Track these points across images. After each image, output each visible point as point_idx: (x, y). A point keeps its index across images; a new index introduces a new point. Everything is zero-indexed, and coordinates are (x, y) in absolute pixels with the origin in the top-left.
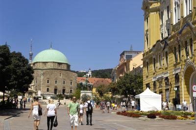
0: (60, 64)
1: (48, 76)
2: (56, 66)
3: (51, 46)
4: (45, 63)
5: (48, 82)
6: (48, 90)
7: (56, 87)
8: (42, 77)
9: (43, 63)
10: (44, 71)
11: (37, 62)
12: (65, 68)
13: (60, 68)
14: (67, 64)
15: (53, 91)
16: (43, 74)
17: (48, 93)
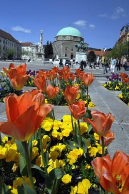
0: (75, 37)
1: (66, 46)
2: (73, 39)
3: (70, 25)
5: (66, 50)
7: (72, 53)
8: (62, 46)
9: (63, 36)
12: (79, 40)
13: (75, 40)
14: (80, 37)
15: (70, 55)
16: (63, 44)
17: (66, 57)
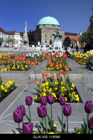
0: (53, 25)
1: (46, 33)
2: (51, 27)
4: (44, 25)
5: (46, 37)
6: (46, 42)
7: (51, 40)
10: (43, 30)
11: (39, 25)
12: (57, 28)
13: (53, 28)
14: (58, 25)
15: (49, 42)
16: (43, 32)
